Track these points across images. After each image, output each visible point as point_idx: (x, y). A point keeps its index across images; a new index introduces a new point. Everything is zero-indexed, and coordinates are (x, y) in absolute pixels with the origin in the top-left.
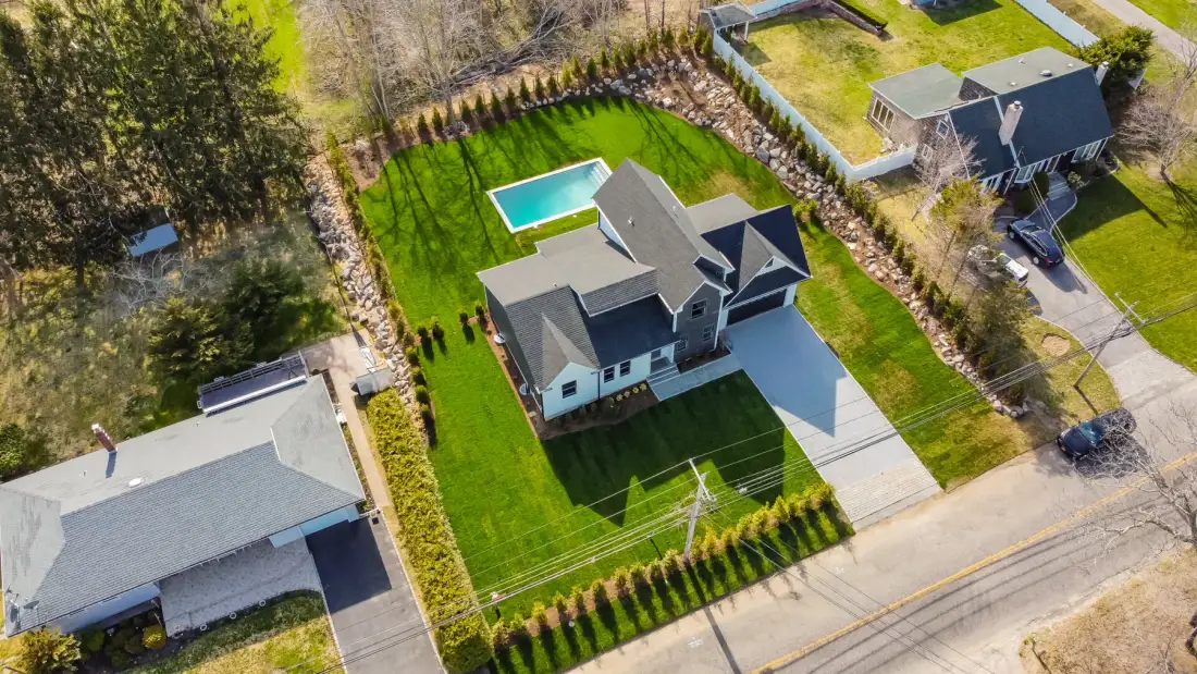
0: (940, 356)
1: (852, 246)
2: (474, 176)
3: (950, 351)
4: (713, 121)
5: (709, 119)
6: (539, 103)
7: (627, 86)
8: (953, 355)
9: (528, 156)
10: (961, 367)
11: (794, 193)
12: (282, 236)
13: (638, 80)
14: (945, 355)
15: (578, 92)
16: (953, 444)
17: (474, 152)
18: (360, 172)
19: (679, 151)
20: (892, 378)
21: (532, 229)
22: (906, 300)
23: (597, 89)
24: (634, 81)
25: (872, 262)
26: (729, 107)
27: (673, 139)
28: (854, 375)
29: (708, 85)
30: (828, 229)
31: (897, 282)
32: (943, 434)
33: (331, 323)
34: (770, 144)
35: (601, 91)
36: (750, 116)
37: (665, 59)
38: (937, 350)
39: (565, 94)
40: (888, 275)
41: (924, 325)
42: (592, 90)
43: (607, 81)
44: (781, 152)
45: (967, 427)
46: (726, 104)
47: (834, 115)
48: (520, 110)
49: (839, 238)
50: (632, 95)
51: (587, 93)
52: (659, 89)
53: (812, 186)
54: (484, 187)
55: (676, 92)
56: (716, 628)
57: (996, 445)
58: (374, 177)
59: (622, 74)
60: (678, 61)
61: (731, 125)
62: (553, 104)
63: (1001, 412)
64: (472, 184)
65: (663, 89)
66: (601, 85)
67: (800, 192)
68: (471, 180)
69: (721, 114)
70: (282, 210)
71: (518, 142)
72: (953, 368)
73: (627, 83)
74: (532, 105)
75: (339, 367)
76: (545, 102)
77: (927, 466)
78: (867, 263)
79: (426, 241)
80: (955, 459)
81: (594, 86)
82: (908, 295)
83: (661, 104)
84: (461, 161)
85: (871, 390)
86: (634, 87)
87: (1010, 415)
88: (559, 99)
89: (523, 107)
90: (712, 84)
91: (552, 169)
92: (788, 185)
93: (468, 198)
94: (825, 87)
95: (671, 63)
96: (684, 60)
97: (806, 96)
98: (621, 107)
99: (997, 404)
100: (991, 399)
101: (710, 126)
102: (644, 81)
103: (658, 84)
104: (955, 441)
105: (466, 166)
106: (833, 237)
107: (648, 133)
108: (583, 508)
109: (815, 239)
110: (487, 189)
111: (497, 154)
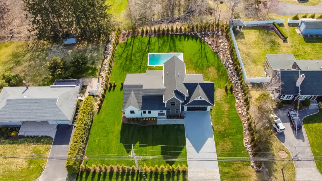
0: (244, 143)
1: (237, 101)
2: (148, 48)
3: (248, 143)
4: (219, 52)
5: (218, 51)
6: (175, 33)
7: (201, 35)
8: (248, 144)
9: (164, 47)
10: (248, 149)
11: (230, 79)
12: (97, 49)
13: (204, 34)
14: (246, 143)
15: (187, 33)
16: (232, 171)
17: (151, 42)
18: (122, 39)
19: (205, 57)
20: (226, 144)
21: (153, 66)
22: (244, 122)
23: (193, 34)
24: (203, 34)
25: (240, 108)
26: (225, 49)
27: (205, 53)
28: (215, 138)
29: (223, 41)
30: (233, 94)
31: (244, 116)
32: (231, 166)
34: (230, 63)
35: (193, 35)
36: (229, 53)
37: (215, 30)
38: (244, 141)
39: (183, 33)
40: (242, 113)
41: (244, 132)
42: (191, 34)
43: (196, 32)
44: (232, 67)
45: (240, 167)
46: (224, 48)
47: (254, 60)
48: (169, 34)
49: (235, 97)
50: (201, 38)
51: (190, 34)
52: (209, 38)
53: (235, 79)
54: (148, 52)
55: (213, 41)
57: (245, 176)
58: (124, 41)
59: (201, 31)
60: (218, 32)
61: (223, 55)
62: (179, 35)
63: (253, 167)
64: (146, 50)
65: (210, 39)
66: (194, 33)
67: (231, 80)
68: (146, 49)
69: (222, 51)
70: (101, 43)
71: (164, 42)
72: (246, 148)
73: (201, 34)
74: (173, 33)
75: (90, 86)
76: (177, 33)
77: (220, 174)
78: (239, 107)
79: (126, 61)
80: (230, 175)
81: (192, 33)
82: (245, 121)
83: (207, 43)
84: (147, 43)
85: (217, 145)
86: (203, 36)
87: (255, 169)
88: (181, 34)
89: (171, 33)
90: (224, 41)
91: (168, 52)
92: (229, 77)
93: (142, 53)
94: (257, 52)
95: (216, 32)
96: (220, 32)
97: (249, 53)
98: (196, 41)
99: (252, 164)
100: (252, 162)
101: (217, 53)
102: (206, 35)
103: (209, 37)
104: (233, 170)
105: (147, 45)
106: (234, 96)
107: (199, 50)
108: (122, 145)
109: (228, 95)
110: (149, 52)
111: (157, 44)
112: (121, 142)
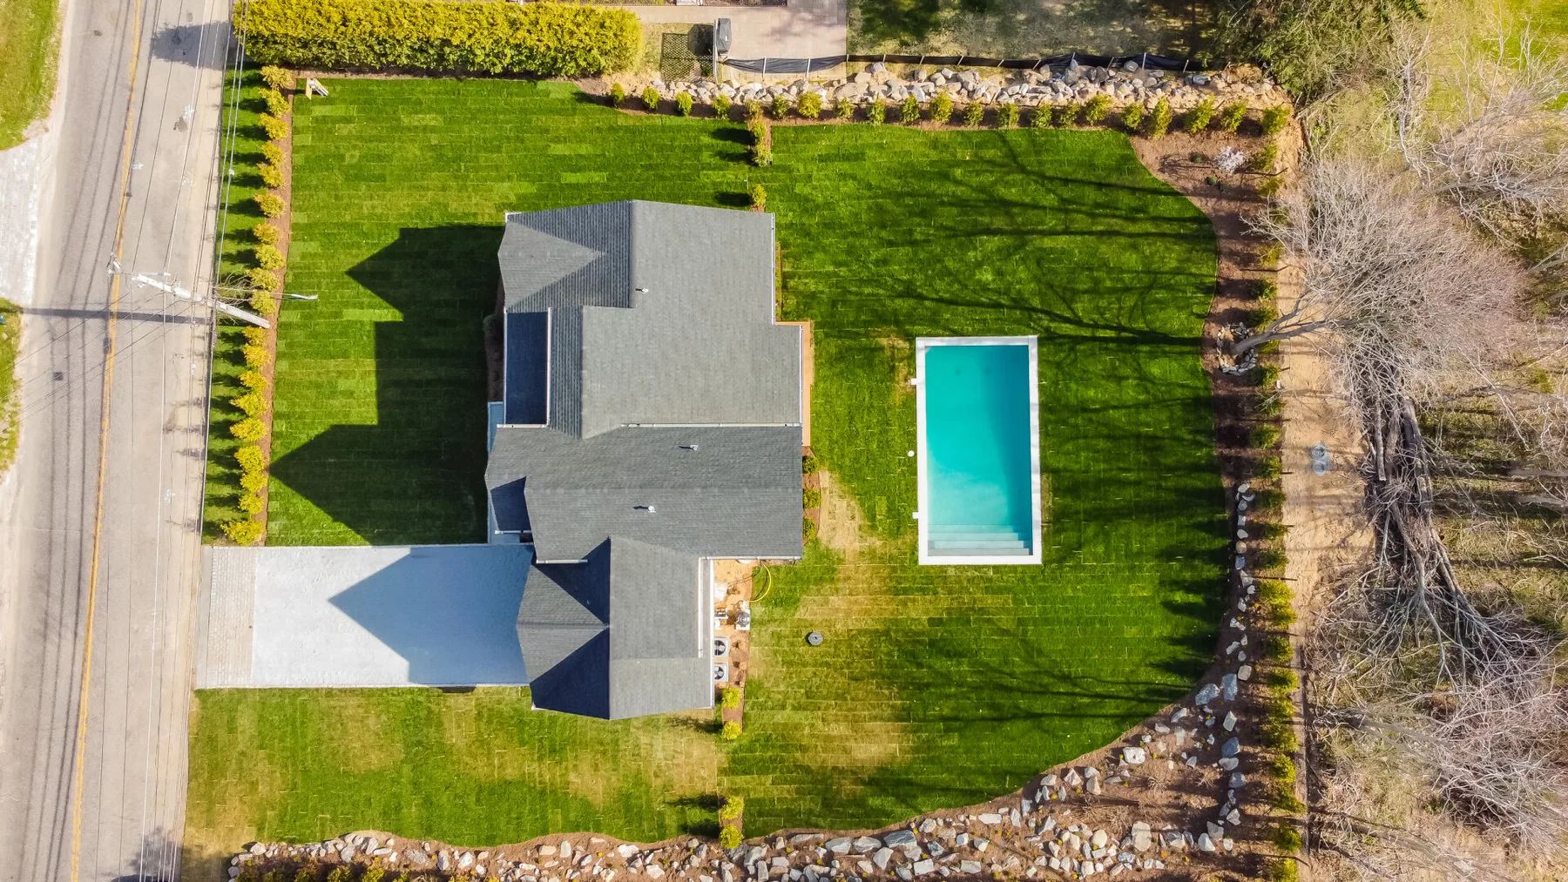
0: (371, 833)
1: (626, 850)
2: (1086, 333)
3: (364, 851)
4: (1035, 807)
5: (1043, 801)
6: (1243, 520)
7: (1213, 703)
8: (358, 849)
9: (1101, 444)
10: (335, 845)
11: (789, 838)
13: (1218, 727)
14: (367, 840)
15: (1242, 606)
16: (241, 747)
17: (1152, 355)
18: (1187, 152)
19: (993, 706)
20: (371, 740)
22: (483, 856)
23: (1235, 644)
24: (1220, 720)
25: (574, 855)
26: (1047, 849)
27: (1031, 716)
28: (401, 692)
29: (1131, 849)
30: (683, 838)
31: (517, 864)
32: (261, 747)
33: (884, 36)
34: (905, 860)
35: (1229, 651)
36: (997, 869)
37: (1250, 810)
38: (383, 836)
39: (1246, 578)
40: (537, 861)
41: (428, 848)
42: (1237, 635)
43: (1245, 672)
44: (875, 865)
45: (254, 785)
46: (1055, 848)
48: (1239, 478)
49: (660, 843)
50: (1190, 704)
51: (1234, 623)
52: (1176, 758)
53: (770, 866)
54: (1047, 339)
55: (1145, 784)
56: (180, 320)
57: (211, 803)
58: (1162, 170)
59: (1246, 707)
60: (1230, 830)
61: (1006, 832)
62: (1233, 546)
63: (248, 847)
64: (1067, 320)
65: (1171, 765)
66: (1242, 657)
67: (781, 845)
68: (1078, 322)
69: (1038, 828)
70: (1176, 23)
71: (1152, 445)
72: (342, 837)
73: (1222, 708)
74: (1243, 506)
75: (789, 24)
76: (1242, 534)
77: (231, 692)
78: (580, 848)
79: (961, 204)
80: (222, 734)
81: (1244, 641)
82: (486, 863)
83: (1136, 742)
84: (1140, 325)
86: (1205, 714)
87: (237, 855)
88: (1240, 564)
89: (1243, 488)
90: (1130, 857)
92: (810, 836)
93: (1035, 302)
95: (1234, 817)
96: (1229, 844)
98: (1168, 667)
99: (259, 849)
100: (272, 848)
101: (1030, 794)
102: (1212, 740)
103: (1192, 762)
104: (243, 754)
105: (1120, 328)
106: (662, 838)
107: (1065, 678)
108: (392, 237)
109: (673, 804)
110: (1041, 342)
111: (1131, 392)
112: (405, 233)
